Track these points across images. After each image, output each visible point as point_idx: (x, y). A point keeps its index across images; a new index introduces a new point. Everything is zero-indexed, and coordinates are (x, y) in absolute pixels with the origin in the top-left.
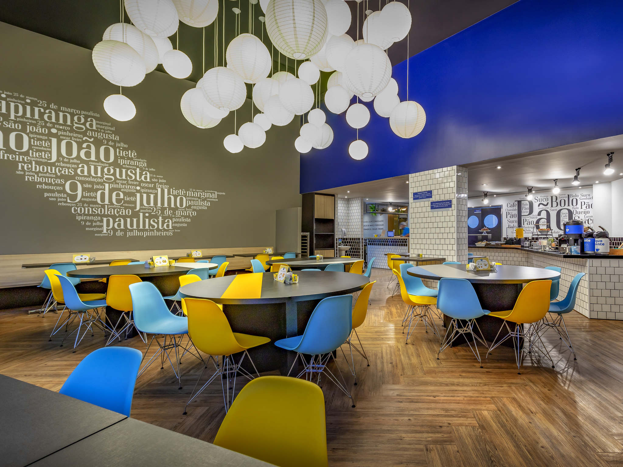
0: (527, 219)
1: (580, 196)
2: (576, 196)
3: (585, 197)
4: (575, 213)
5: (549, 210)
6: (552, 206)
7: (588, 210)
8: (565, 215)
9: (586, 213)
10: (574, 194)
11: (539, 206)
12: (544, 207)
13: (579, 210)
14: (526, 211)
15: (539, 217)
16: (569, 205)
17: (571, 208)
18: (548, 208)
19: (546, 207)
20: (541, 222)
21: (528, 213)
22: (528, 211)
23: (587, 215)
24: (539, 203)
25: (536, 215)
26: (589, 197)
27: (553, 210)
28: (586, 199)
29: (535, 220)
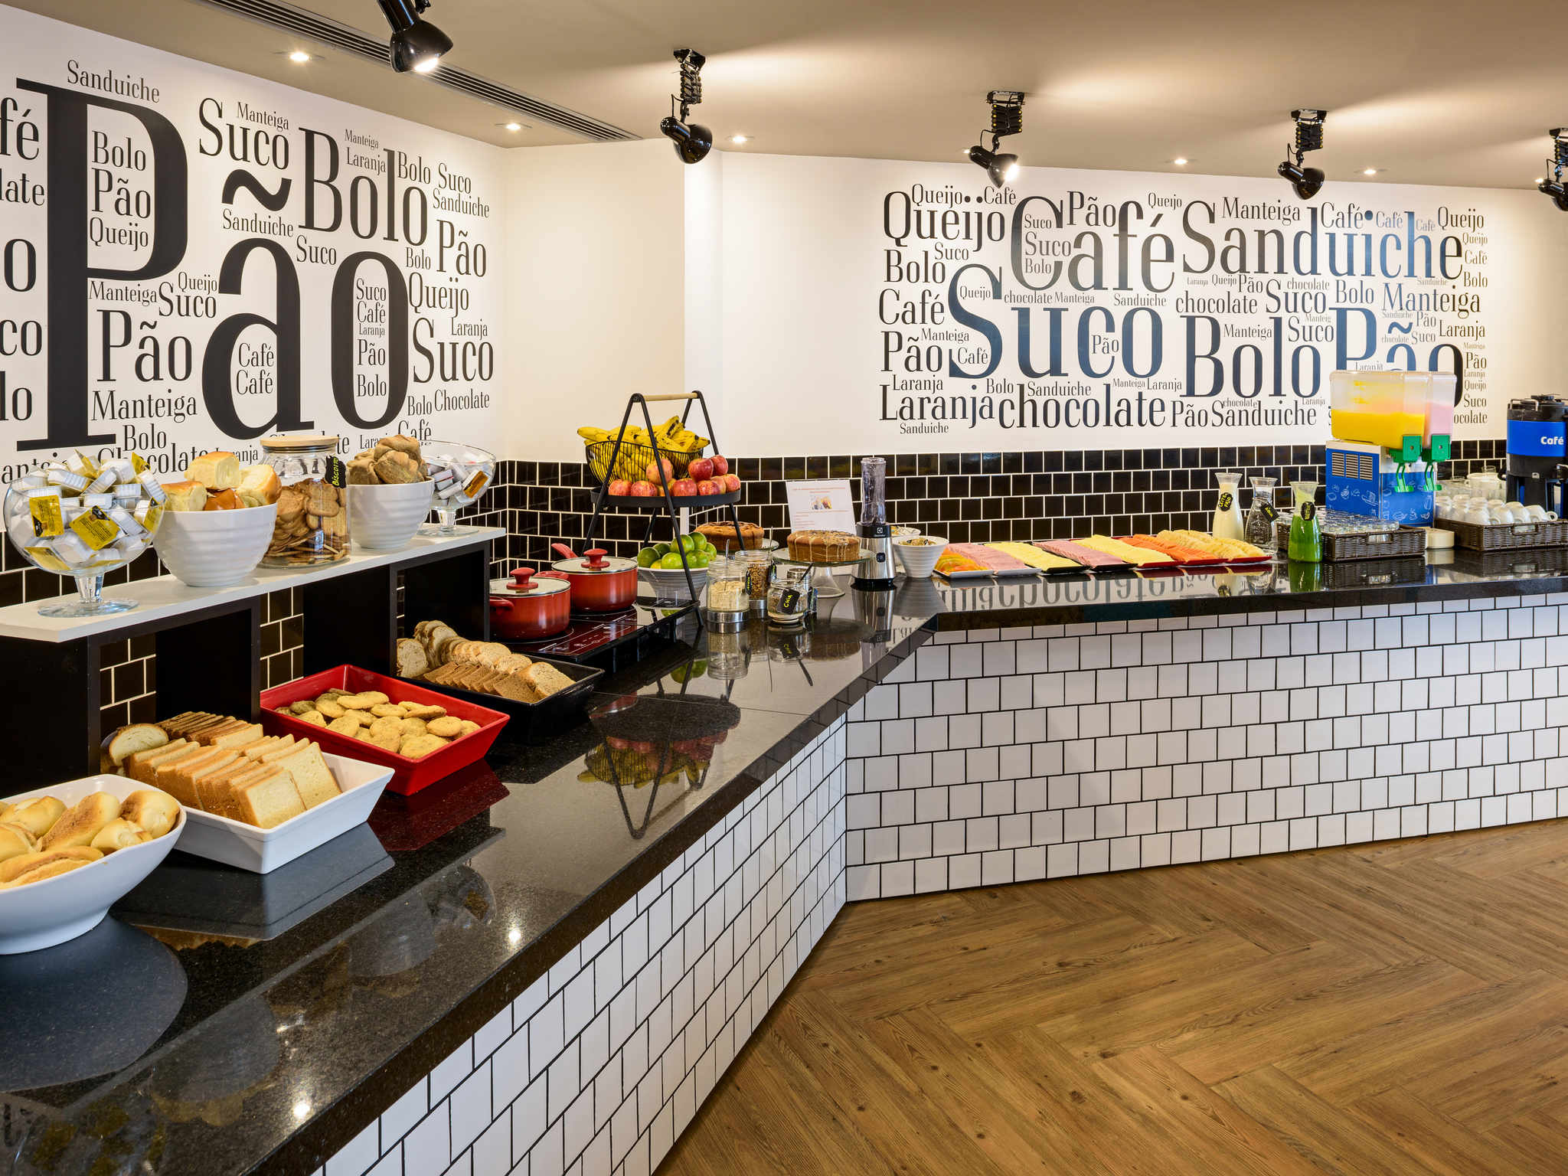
0: (139, 313)
1: (436, 179)
2: (423, 174)
3: (453, 195)
4: (416, 300)
5: (288, 244)
6: (309, 224)
7: (465, 282)
8: (371, 304)
9: (460, 300)
10: (413, 160)
11: (228, 197)
12: (264, 213)
13: (433, 278)
14: (121, 223)
15: (229, 306)
16: (391, 236)
17: (396, 252)
18: (287, 230)
19: (275, 215)
20: (247, 355)
21: (141, 257)
22: (148, 226)
23: (465, 317)
24: (226, 166)
25: (208, 286)
26: (464, 197)
27: (315, 255)
28: (456, 206)
29: (201, 332)
